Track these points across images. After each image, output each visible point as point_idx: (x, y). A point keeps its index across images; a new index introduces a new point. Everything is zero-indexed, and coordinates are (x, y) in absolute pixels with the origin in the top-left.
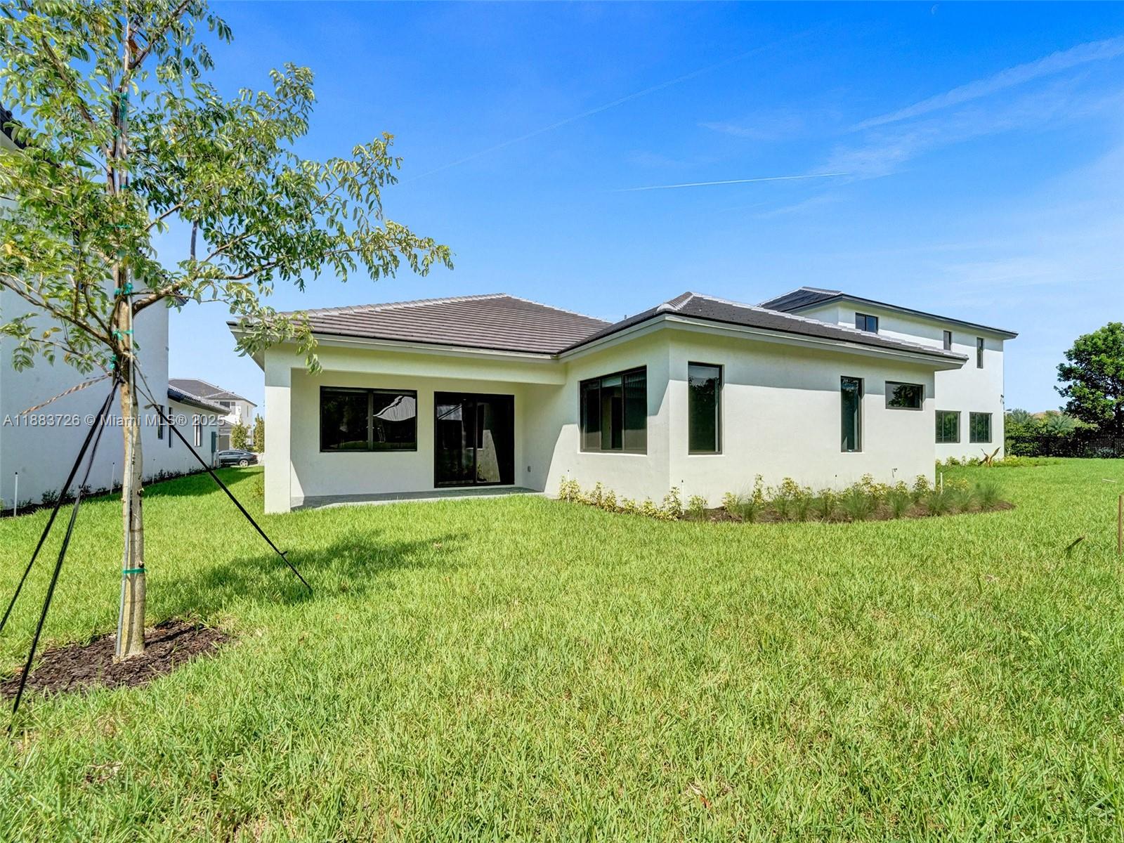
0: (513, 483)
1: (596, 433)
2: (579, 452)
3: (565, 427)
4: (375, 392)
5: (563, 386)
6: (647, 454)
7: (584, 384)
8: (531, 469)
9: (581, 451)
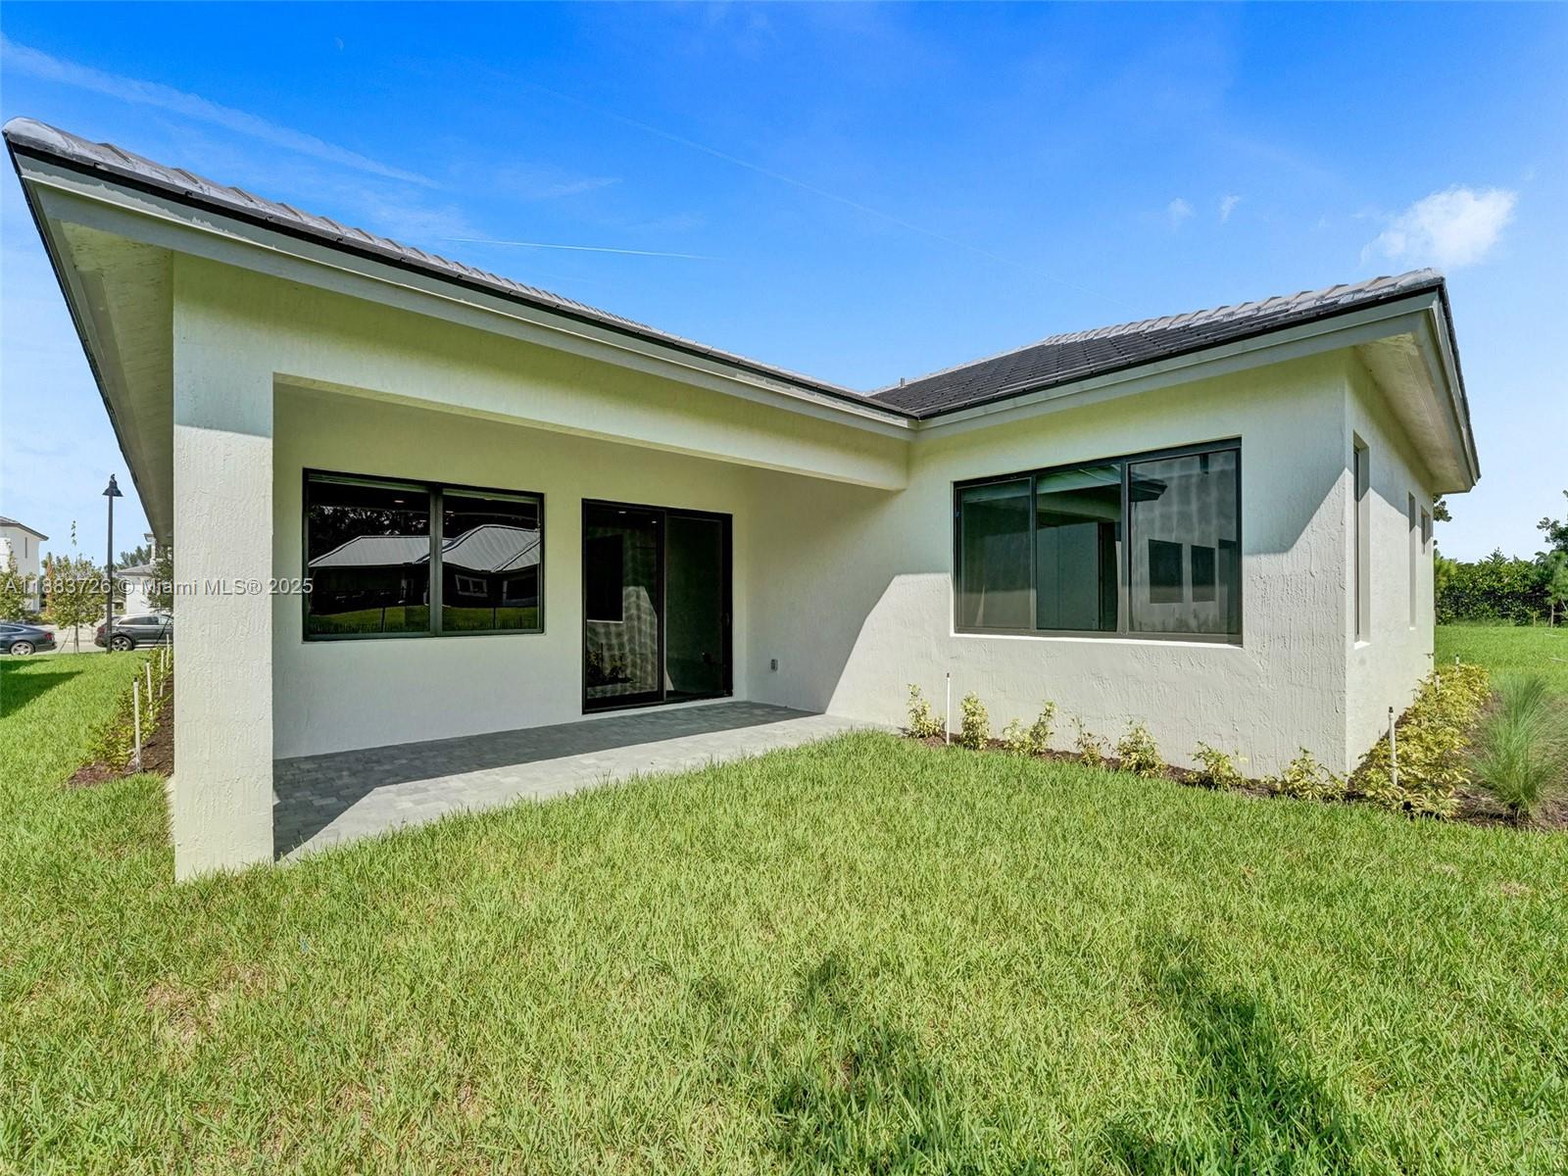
0: (730, 694)
1: (1018, 594)
2: (952, 634)
3: (897, 580)
4: (446, 493)
5: (899, 492)
6: (1240, 643)
7: (961, 488)
8: (780, 665)
9: (958, 630)
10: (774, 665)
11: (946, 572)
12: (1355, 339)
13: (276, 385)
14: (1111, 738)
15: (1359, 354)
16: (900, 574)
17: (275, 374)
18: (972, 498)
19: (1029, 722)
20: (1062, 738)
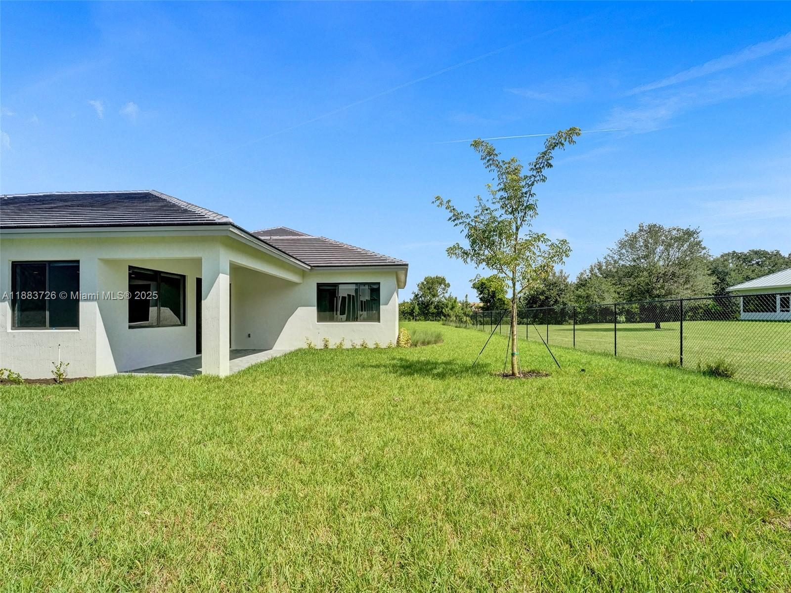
2: (316, 323)
3: (299, 308)
5: (300, 284)
6: (380, 322)
7: (319, 285)
8: (251, 336)
9: (318, 322)
10: (249, 336)
11: (315, 306)
12: (396, 270)
13: (230, 264)
14: (358, 344)
15: (396, 273)
16: (300, 306)
17: (230, 261)
18: (321, 288)
19: (338, 343)
20: (347, 345)
